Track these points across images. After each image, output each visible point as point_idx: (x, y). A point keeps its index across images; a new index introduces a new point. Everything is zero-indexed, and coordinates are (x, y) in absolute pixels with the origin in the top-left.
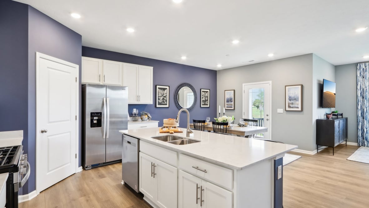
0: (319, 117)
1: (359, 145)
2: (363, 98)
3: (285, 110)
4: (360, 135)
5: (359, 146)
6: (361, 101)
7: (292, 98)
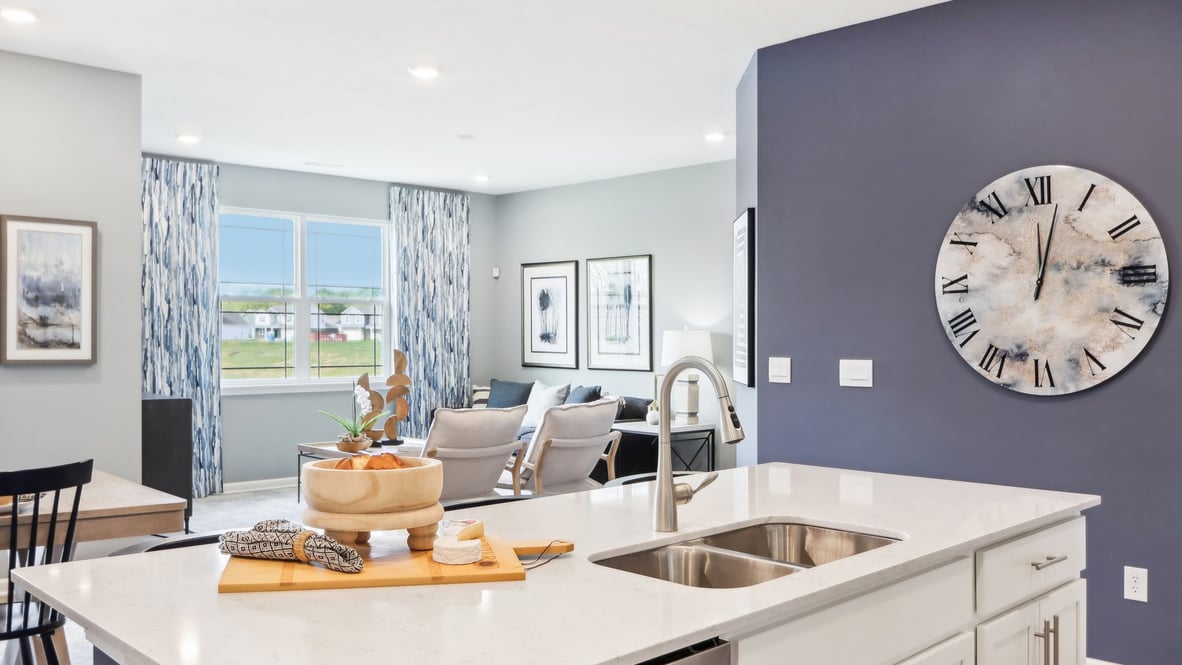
7: (38, 289)
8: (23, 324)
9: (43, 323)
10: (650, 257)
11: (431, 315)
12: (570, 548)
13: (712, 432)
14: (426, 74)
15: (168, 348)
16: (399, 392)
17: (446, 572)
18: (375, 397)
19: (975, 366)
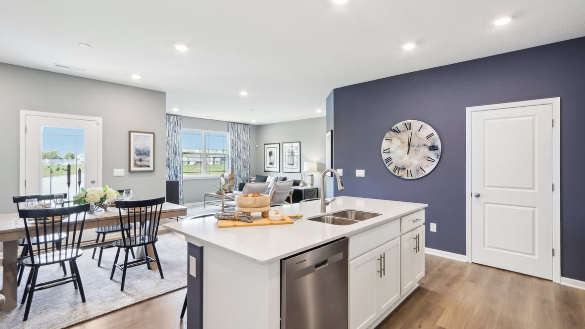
2: (176, 154)
3: (129, 171)
6: (174, 158)
7: (139, 151)
8: (135, 161)
9: (140, 160)
10: (300, 142)
11: (240, 158)
12: (302, 216)
13: (317, 189)
14: (244, 93)
15: (169, 167)
16: (232, 178)
17: (274, 222)
18: (226, 180)
19: (392, 171)
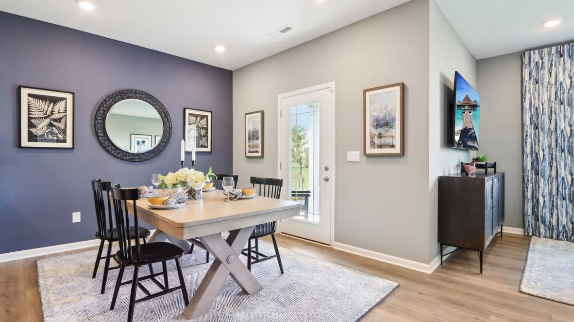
0: (444, 172)
1: (526, 234)
2: (536, 128)
3: (365, 154)
4: (530, 212)
5: (528, 236)
6: (532, 136)
7: (378, 121)
8: (372, 137)
9: (380, 136)
